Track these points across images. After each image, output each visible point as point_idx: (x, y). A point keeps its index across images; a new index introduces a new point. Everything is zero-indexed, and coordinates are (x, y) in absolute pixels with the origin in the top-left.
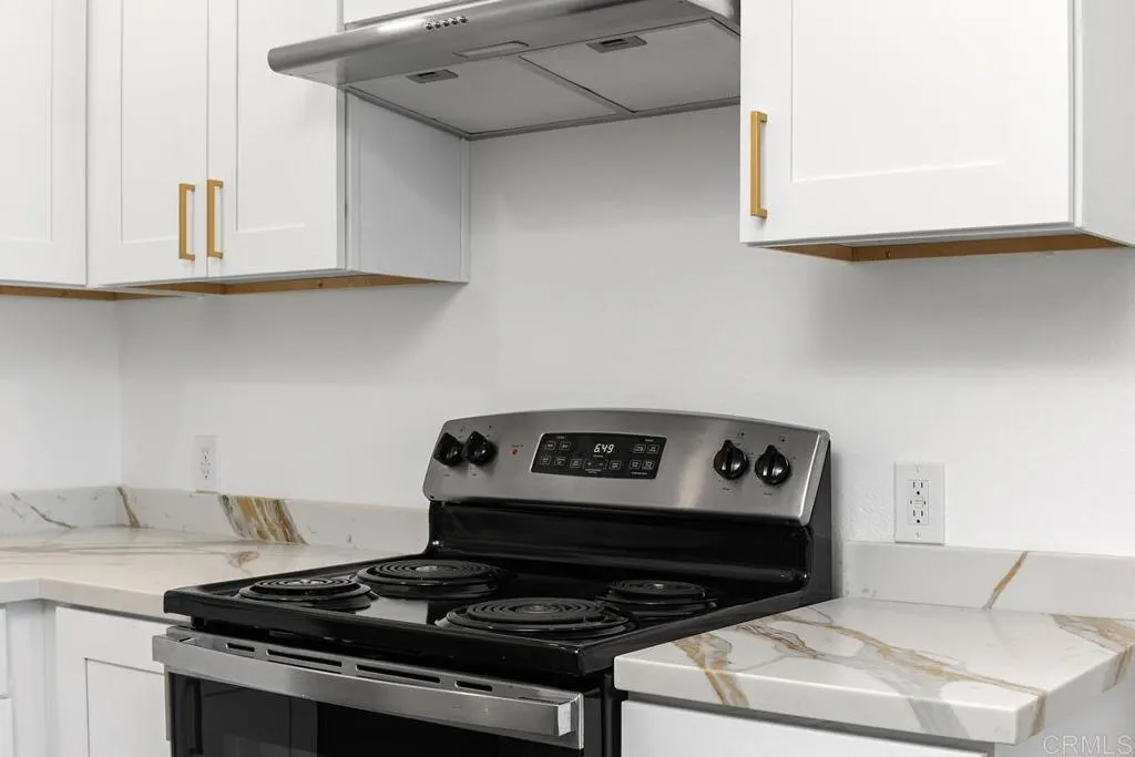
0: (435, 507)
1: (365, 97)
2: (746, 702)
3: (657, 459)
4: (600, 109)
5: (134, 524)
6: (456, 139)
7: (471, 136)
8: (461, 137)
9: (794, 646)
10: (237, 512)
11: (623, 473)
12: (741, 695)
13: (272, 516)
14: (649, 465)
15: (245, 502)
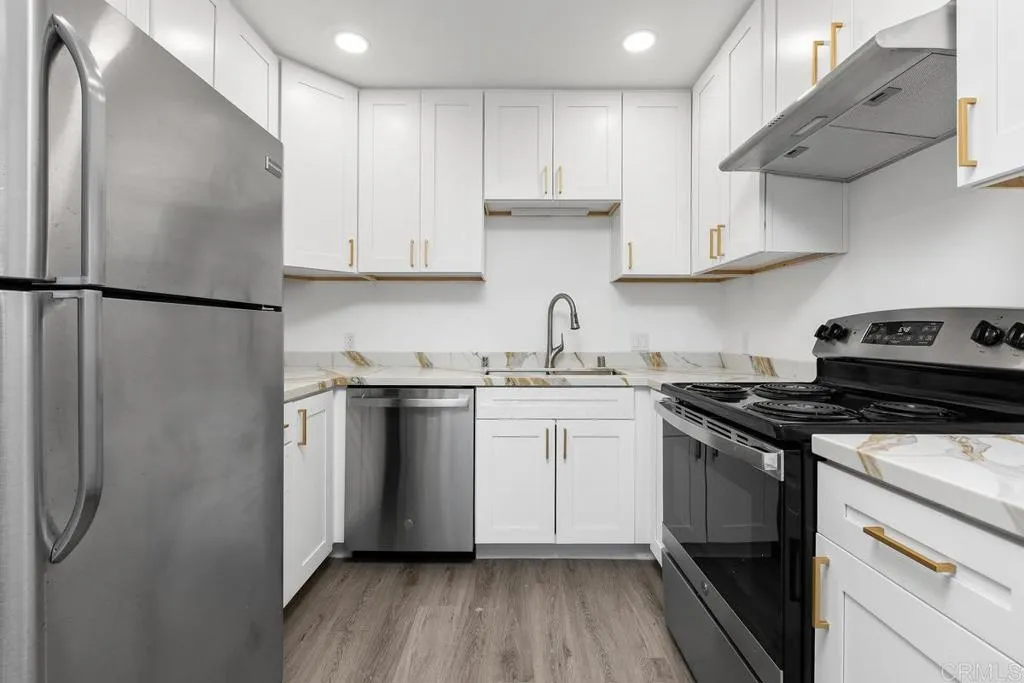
0: (820, 361)
1: (775, 173)
2: (880, 474)
3: (935, 334)
4: (916, 143)
5: (724, 367)
6: (839, 184)
7: (848, 180)
8: (842, 182)
9: (968, 450)
10: (755, 363)
11: (914, 343)
12: (877, 470)
13: (767, 365)
14: (930, 338)
15: (757, 359)
